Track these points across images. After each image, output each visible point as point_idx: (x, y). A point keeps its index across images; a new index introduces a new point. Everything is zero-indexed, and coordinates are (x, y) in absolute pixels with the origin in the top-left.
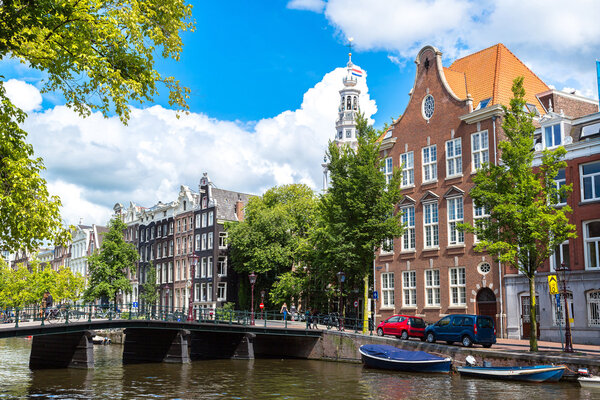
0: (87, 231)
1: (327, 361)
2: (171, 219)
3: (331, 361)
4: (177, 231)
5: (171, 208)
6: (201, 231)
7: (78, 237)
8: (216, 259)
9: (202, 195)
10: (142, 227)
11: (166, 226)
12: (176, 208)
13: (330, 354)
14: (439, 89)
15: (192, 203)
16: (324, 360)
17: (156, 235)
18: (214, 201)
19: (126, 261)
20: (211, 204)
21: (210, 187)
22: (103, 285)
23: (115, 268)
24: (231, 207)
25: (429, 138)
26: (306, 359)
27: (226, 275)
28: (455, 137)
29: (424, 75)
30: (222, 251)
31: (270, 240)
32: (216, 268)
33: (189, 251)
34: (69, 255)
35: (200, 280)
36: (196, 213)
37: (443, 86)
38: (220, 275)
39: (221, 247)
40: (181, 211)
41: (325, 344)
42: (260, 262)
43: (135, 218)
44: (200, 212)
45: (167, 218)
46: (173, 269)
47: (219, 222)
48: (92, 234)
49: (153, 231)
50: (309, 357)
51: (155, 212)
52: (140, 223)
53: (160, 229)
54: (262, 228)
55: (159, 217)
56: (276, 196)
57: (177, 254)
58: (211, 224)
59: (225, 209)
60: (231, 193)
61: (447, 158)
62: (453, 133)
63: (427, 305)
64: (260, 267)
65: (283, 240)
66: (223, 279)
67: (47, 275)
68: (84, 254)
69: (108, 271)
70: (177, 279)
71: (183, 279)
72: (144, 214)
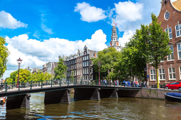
0: (51, 63)
1: (143, 98)
2: (75, 59)
3: (146, 98)
4: (77, 62)
5: (75, 55)
6: (84, 61)
7: (49, 65)
8: (90, 68)
9: (85, 51)
10: (67, 61)
11: (74, 61)
12: (77, 55)
13: (145, 96)
14: (171, 9)
15: (82, 54)
16: (142, 98)
17: (71, 63)
18: (88, 53)
19: (64, 70)
20: (87, 54)
21: (87, 49)
22: (58, 76)
23: (61, 72)
24: (93, 55)
25: (168, 26)
26: (134, 97)
27: (92, 73)
28: (179, 24)
29: (165, 6)
30: (91, 66)
31: (106, 63)
32: (90, 71)
33: (81, 67)
34: (47, 70)
35: (85, 75)
36: (83, 56)
37: (173, 8)
38: (91, 73)
39: (91, 65)
40: (78, 56)
41: (142, 92)
42: (104, 69)
43: (65, 59)
44: (84, 56)
45: (74, 58)
46: (76, 72)
47: (90, 58)
48: (53, 64)
49: (70, 62)
50: (135, 97)
51: (71, 57)
52: (66, 60)
53: (72, 61)
54: (103, 59)
55: (72, 58)
56: (106, 51)
57: (77, 68)
58: (88, 59)
59: (91, 55)
60: (92, 51)
61: (176, 31)
62: (178, 22)
63: (170, 79)
64: (104, 70)
65: (109, 63)
66: (92, 74)
67: (42, 75)
68: (51, 69)
69: (60, 73)
70: (77, 75)
71: (79, 74)
72: (67, 58)
